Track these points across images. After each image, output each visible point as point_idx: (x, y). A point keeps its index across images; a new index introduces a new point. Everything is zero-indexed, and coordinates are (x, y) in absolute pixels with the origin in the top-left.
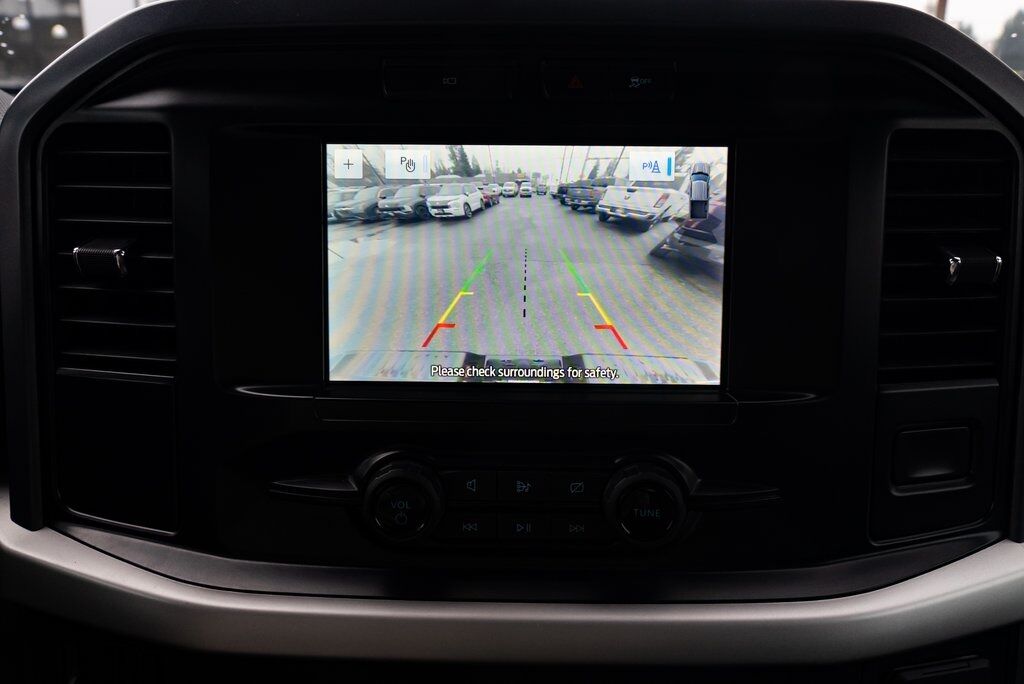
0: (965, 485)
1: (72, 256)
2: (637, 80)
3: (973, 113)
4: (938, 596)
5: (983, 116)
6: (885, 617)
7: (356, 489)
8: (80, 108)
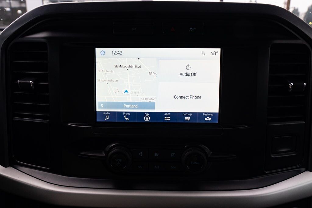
0: (294, 154)
1: (17, 83)
2: (192, 28)
3: (297, 38)
4: (286, 189)
5: (300, 39)
6: (269, 195)
7: (105, 155)
8: (19, 38)
